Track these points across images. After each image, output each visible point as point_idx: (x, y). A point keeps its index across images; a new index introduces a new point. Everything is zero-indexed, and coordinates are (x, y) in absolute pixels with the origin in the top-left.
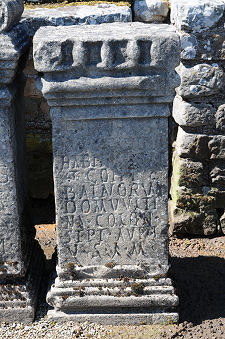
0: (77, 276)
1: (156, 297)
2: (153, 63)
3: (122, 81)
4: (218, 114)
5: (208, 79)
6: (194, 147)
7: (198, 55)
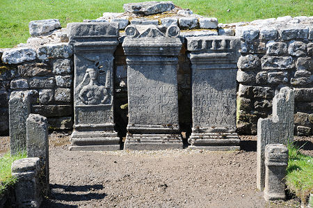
0: (200, 131)
1: (232, 140)
2: (231, 48)
3: (220, 54)
4: (257, 77)
5: (252, 61)
6: (246, 92)
7: (248, 51)
